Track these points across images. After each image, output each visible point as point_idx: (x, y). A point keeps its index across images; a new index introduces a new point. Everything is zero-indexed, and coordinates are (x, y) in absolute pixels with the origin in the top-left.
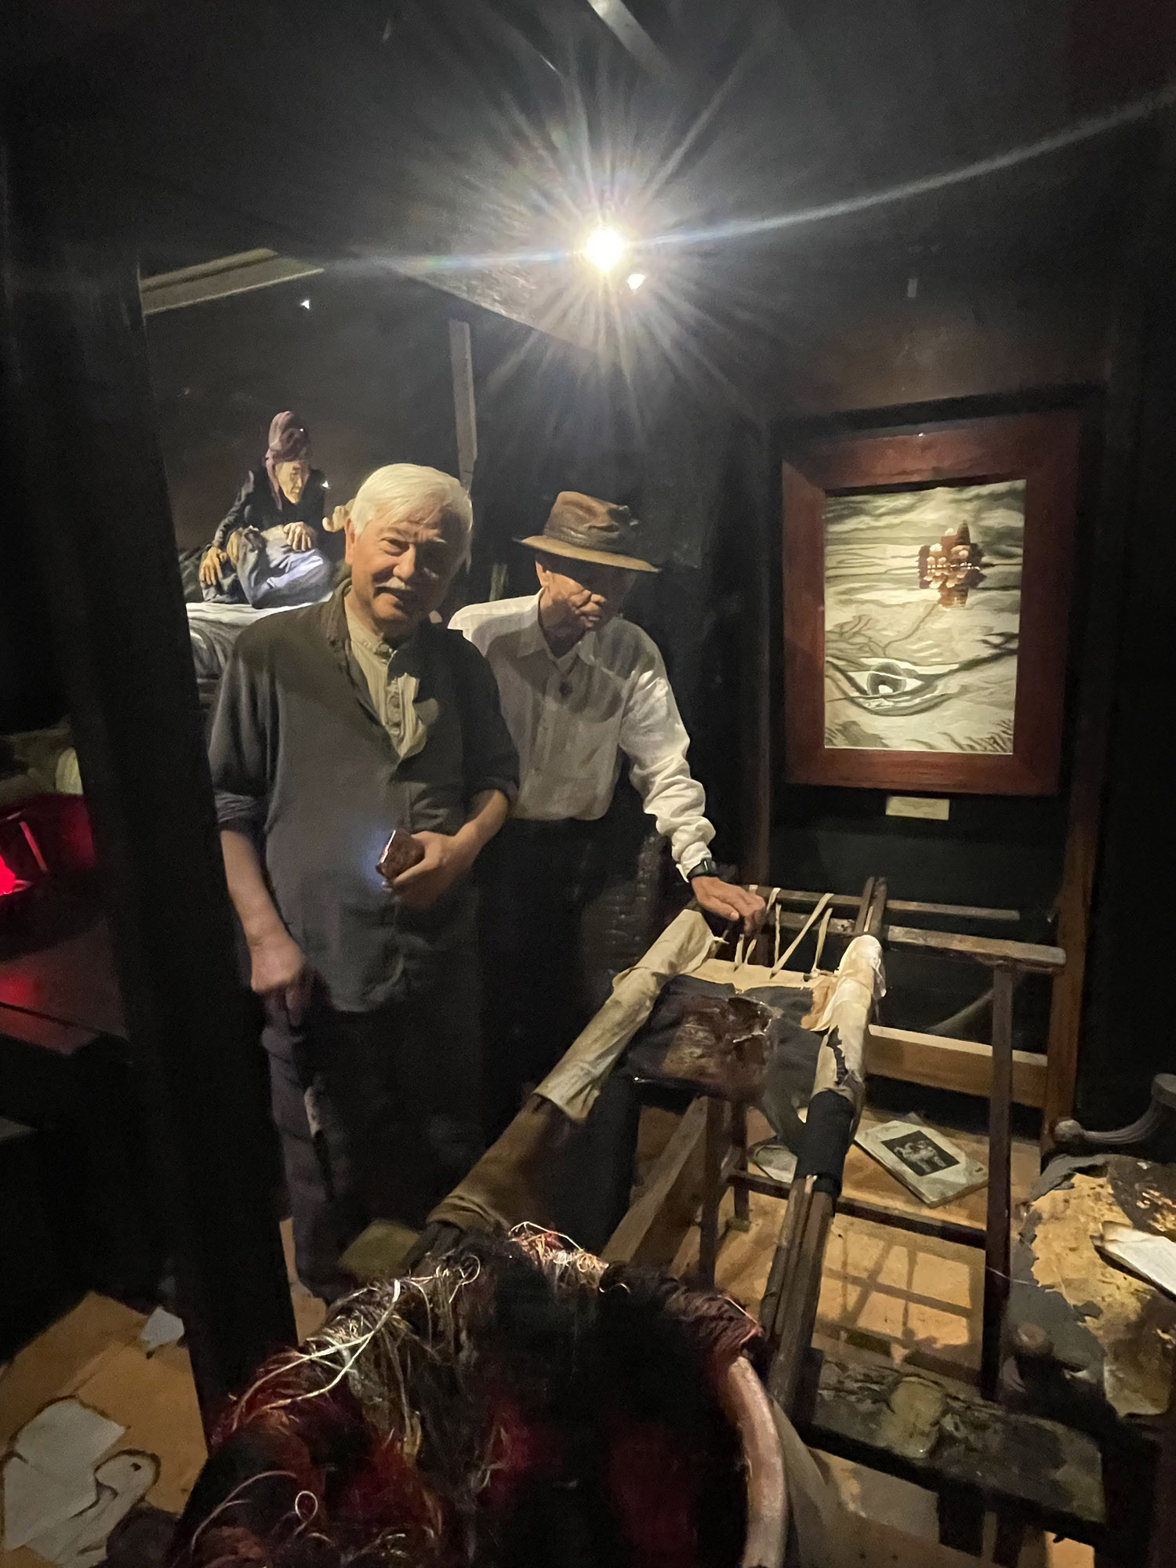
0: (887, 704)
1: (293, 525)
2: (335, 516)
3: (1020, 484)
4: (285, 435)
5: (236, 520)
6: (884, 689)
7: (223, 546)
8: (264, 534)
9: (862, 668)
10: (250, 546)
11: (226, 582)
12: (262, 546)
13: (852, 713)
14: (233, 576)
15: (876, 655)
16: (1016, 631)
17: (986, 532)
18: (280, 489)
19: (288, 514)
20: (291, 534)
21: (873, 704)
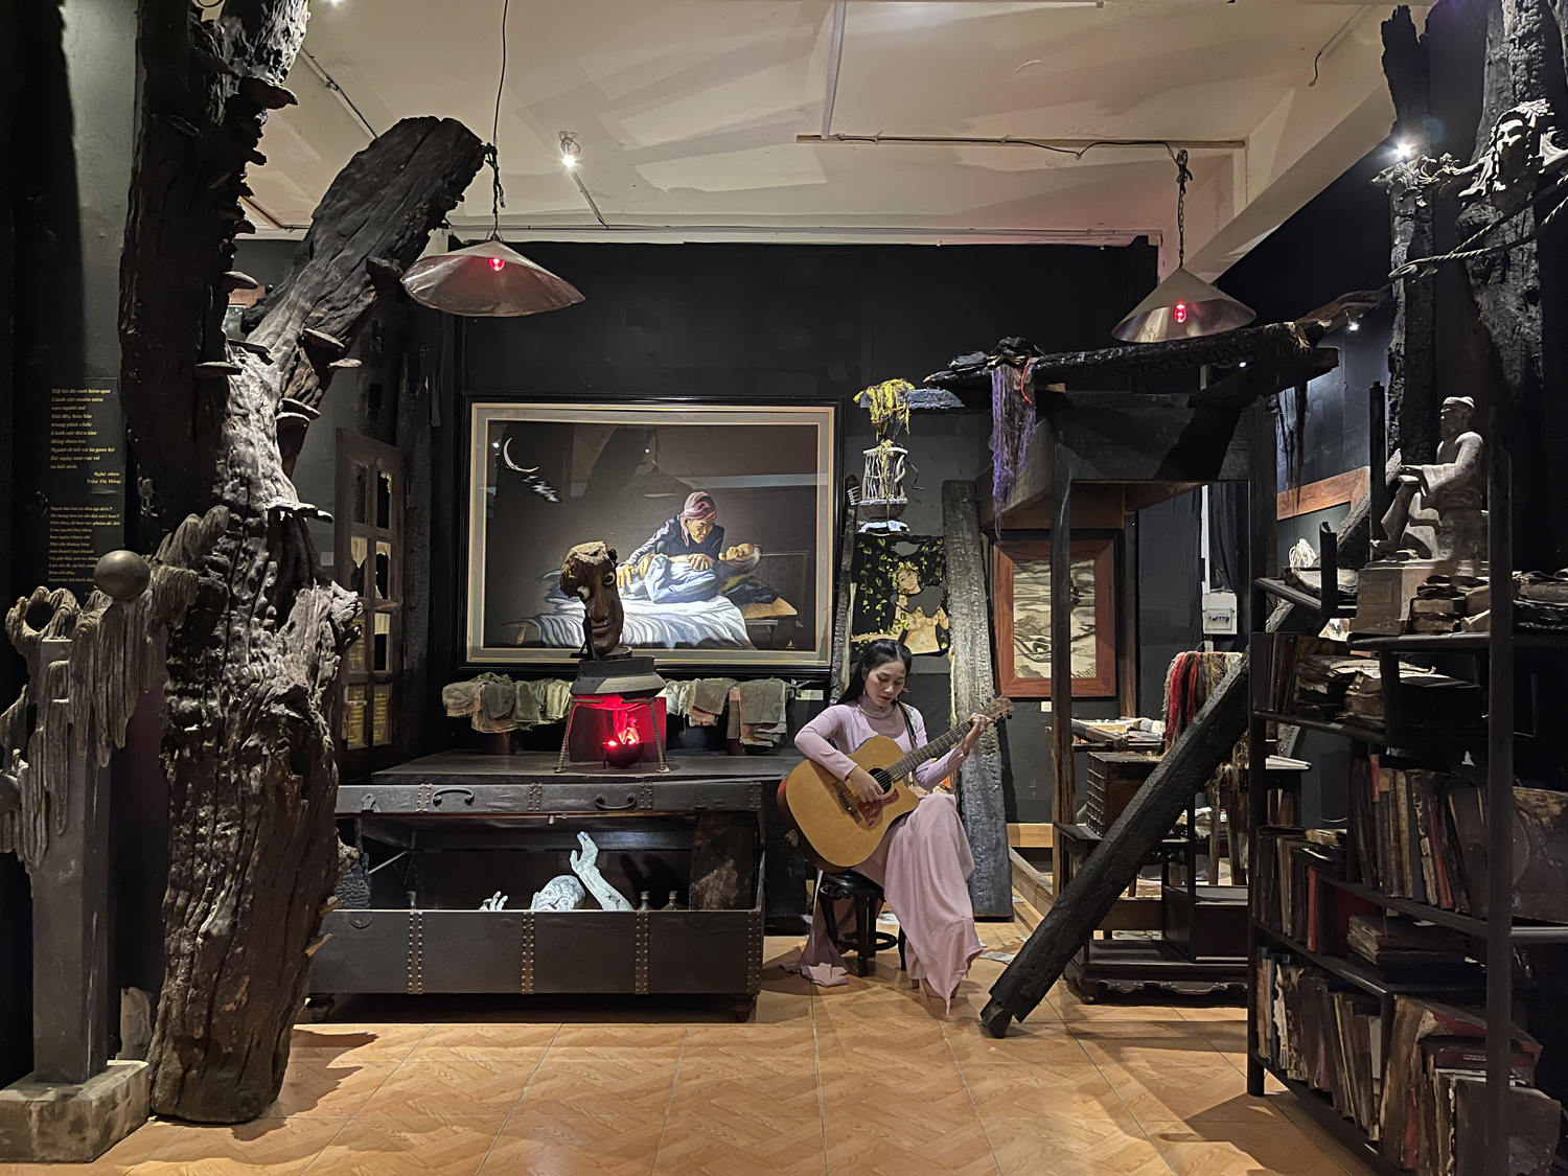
0: (1042, 657)
1: (696, 555)
2: (728, 553)
3: (1092, 563)
4: (699, 504)
5: (650, 549)
6: (1040, 650)
7: (636, 563)
8: (672, 559)
9: (1031, 640)
10: (659, 565)
11: (633, 588)
12: (669, 563)
13: (1027, 662)
14: (640, 583)
15: (1035, 634)
16: (1093, 624)
17: (1079, 582)
18: (689, 535)
19: (693, 548)
20: (693, 561)
21: (1035, 657)
